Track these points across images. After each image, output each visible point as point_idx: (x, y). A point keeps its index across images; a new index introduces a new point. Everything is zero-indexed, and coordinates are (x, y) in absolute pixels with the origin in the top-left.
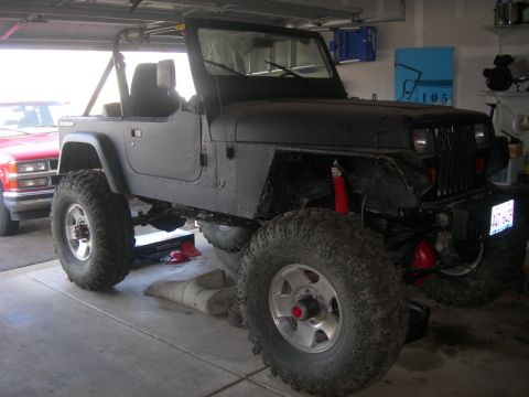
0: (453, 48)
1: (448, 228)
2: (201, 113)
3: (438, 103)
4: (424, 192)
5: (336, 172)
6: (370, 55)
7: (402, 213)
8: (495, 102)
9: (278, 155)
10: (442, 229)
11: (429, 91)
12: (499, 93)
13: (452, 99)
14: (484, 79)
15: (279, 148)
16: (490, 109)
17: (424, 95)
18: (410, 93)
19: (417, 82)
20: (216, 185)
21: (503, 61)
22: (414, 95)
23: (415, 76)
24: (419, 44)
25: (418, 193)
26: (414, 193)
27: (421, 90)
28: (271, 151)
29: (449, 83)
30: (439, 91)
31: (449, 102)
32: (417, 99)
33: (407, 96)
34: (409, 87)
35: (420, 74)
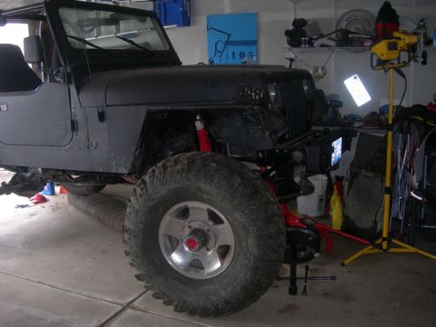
0: (256, 14)
1: (304, 162)
2: (69, 83)
3: (245, 59)
4: (280, 135)
5: (199, 125)
6: (186, 21)
7: (260, 155)
8: (292, 56)
9: (149, 115)
10: (297, 164)
11: (238, 49)
12: (296, 49)
13: (257, 56)
14: (285, 38)
15: (151, 108)
16: (289, 62)
17: (234, 53)
18: (222, 52)
19: (227, 43)
20: (89, 147)
21: (299, 24)
22: (225, 53)
23: (225, 38)
24: (227, 10)
25: (273, 137)
26: (270, 137)
27: (231, 49)
28: (142, 112)
29: (255, 43)
30: (245, 49)
31: (255, 58)
32: (227, 57)
33: (219, 54)
34: (220, 47)
35: (229, 36)
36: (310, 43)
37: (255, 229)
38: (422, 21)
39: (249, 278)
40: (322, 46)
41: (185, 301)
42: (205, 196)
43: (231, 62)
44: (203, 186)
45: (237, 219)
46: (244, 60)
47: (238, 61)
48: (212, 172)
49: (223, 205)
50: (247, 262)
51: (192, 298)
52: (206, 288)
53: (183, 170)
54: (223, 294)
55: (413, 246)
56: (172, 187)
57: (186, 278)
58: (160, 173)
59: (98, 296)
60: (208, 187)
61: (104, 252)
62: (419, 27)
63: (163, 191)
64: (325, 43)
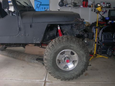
5: (59, 28)
11: (44, 7)
17: (42, 8)
18: (39, 7)
19: (40, 5)
20: (25, 36)
27: (41, 6)
29: (48, 5)
30: (46, 7)
31: (48, 9)
32: (40, 9)
33: (38, 8)
34: (38, 6)
35: (41, 3)
36: (66, 6)
37: (86, 55)
38: (94, 1)
39: (83, 68)
40: (69, 6)
41: (65, 77)
42: (72, 48)
43: (42, 10)
44: (72, 45)
45: (81, 53)
46: (45, 10)
47: (43, 10)
48: (74, 41)
49: (77, 50)
50: (83, 64)
51: (67, 76)
52: (70, 72)
53: (66, 41)
54: (76, 73)
55: (101, 55)
56: (63, 46)
57: (64, 71)
58: (58, 42)
59: (34, 80)
60: (73, 45)
61: (23, 67)
62: (93, 3)
63: (60, 47)
64: (70, 6)
